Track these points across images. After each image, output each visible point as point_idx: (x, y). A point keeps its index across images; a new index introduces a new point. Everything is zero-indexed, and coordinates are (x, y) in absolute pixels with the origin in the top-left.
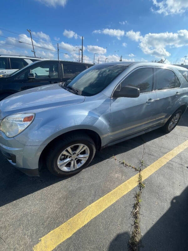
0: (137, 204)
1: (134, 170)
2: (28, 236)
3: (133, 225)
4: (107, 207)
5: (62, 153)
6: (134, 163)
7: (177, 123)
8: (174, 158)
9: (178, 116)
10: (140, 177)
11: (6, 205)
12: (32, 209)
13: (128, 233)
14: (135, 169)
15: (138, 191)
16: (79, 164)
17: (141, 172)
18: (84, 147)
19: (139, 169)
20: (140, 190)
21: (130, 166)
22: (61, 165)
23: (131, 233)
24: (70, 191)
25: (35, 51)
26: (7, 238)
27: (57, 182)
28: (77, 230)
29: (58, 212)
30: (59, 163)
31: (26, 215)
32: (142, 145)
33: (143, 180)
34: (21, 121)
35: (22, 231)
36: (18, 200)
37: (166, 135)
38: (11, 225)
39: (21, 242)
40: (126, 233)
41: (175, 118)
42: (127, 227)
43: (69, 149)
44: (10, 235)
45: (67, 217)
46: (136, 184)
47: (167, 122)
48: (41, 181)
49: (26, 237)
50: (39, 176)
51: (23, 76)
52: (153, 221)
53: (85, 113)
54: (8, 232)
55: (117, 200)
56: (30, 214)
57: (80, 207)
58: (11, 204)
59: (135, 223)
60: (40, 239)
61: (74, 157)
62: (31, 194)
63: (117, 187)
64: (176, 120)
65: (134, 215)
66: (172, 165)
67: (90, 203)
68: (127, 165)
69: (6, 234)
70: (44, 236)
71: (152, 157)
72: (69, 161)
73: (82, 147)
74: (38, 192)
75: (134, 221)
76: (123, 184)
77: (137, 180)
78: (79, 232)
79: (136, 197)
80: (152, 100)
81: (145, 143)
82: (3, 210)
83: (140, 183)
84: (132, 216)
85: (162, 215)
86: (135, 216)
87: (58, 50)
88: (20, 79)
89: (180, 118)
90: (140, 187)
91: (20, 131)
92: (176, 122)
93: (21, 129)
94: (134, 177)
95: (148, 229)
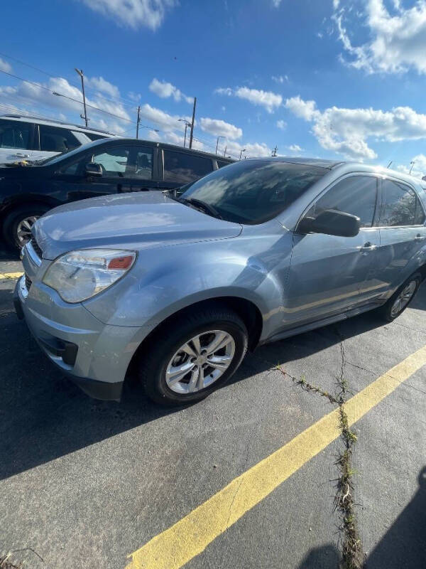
0: (345, 479)
1: (328, 400)
2: (98, 547)
3: (342, 530)
4: (277, 484)
5: (181, 349)
6: (326, 383)
7: (410, 300)
8: (410, 378)
9: (412, 285)
10: (343, 418)
11: (37, 468)
12: (104, 481)
13: (333, 547)
14: (330, 397)
15: (343, 449)
16: (207, 377)
17: (343, 405)
18: (226, 338)
19: (339, 399)
20: (348, 447)
21: (317, 390)
22: (171, 379)
23: (341, 548)
24: (188, 442)
25: (88, 117)
26: (46, 552)
27: (156, 417)
28: (214, 536)
29: (164, 491)
30: (170, 372)
31: (91, 494)
32: (338, 345)
33: (350, 423)
34: (104, 267)
35: (84, 533)
36: (67, 457)
37: (386, 326)
38: (54, 518)
39: (82, 562)
40: (329, 548)
41: (407, 289)
42: (330, 534)
43: (196, 340)
44: (54, 544)
45: (189, 502)
46: (337, 434)
47: (392, 297)
48: (118, 412)
49: (94, 549)
50: (118, 400)
51: (73, 169)
52: (386, 521)
53: (241, 262)
54: (49, 534)
55: (298, 468)
56: (100, 491)
57: (217, 481)
58: (50, 464)
59: (347, 524)
60: (129, 556)
61: (202, 359)
62: (98, 443)
63: (294, 436)
64: (408, 296)
65: (342, 506)
66: (409, 394)
67: (239, 473)
68: (311, 388)
69: (44, 540)
70: (137, 548)
71: (363, 372)
72: (189, 369)
73: (222, 338)
74: (113, 438)
75: (344, 520)
76: (307, 430)
77: (338, 423)
78: (221, 541)
79: (341, 462)
80: (373, 247)
81: (343, 340)
82: (31, 479)
83: (345, 432)
84: (338, 508)
85: (404, 507)
86: (345, 507)
87: (139, 120)
88: (67, 173)
89: (416, 291)
90: (347, 441)
91: (97, 290)
92: (407, 300)
93: (100, 285)
94: (328, 416)
95: (378, 540)
